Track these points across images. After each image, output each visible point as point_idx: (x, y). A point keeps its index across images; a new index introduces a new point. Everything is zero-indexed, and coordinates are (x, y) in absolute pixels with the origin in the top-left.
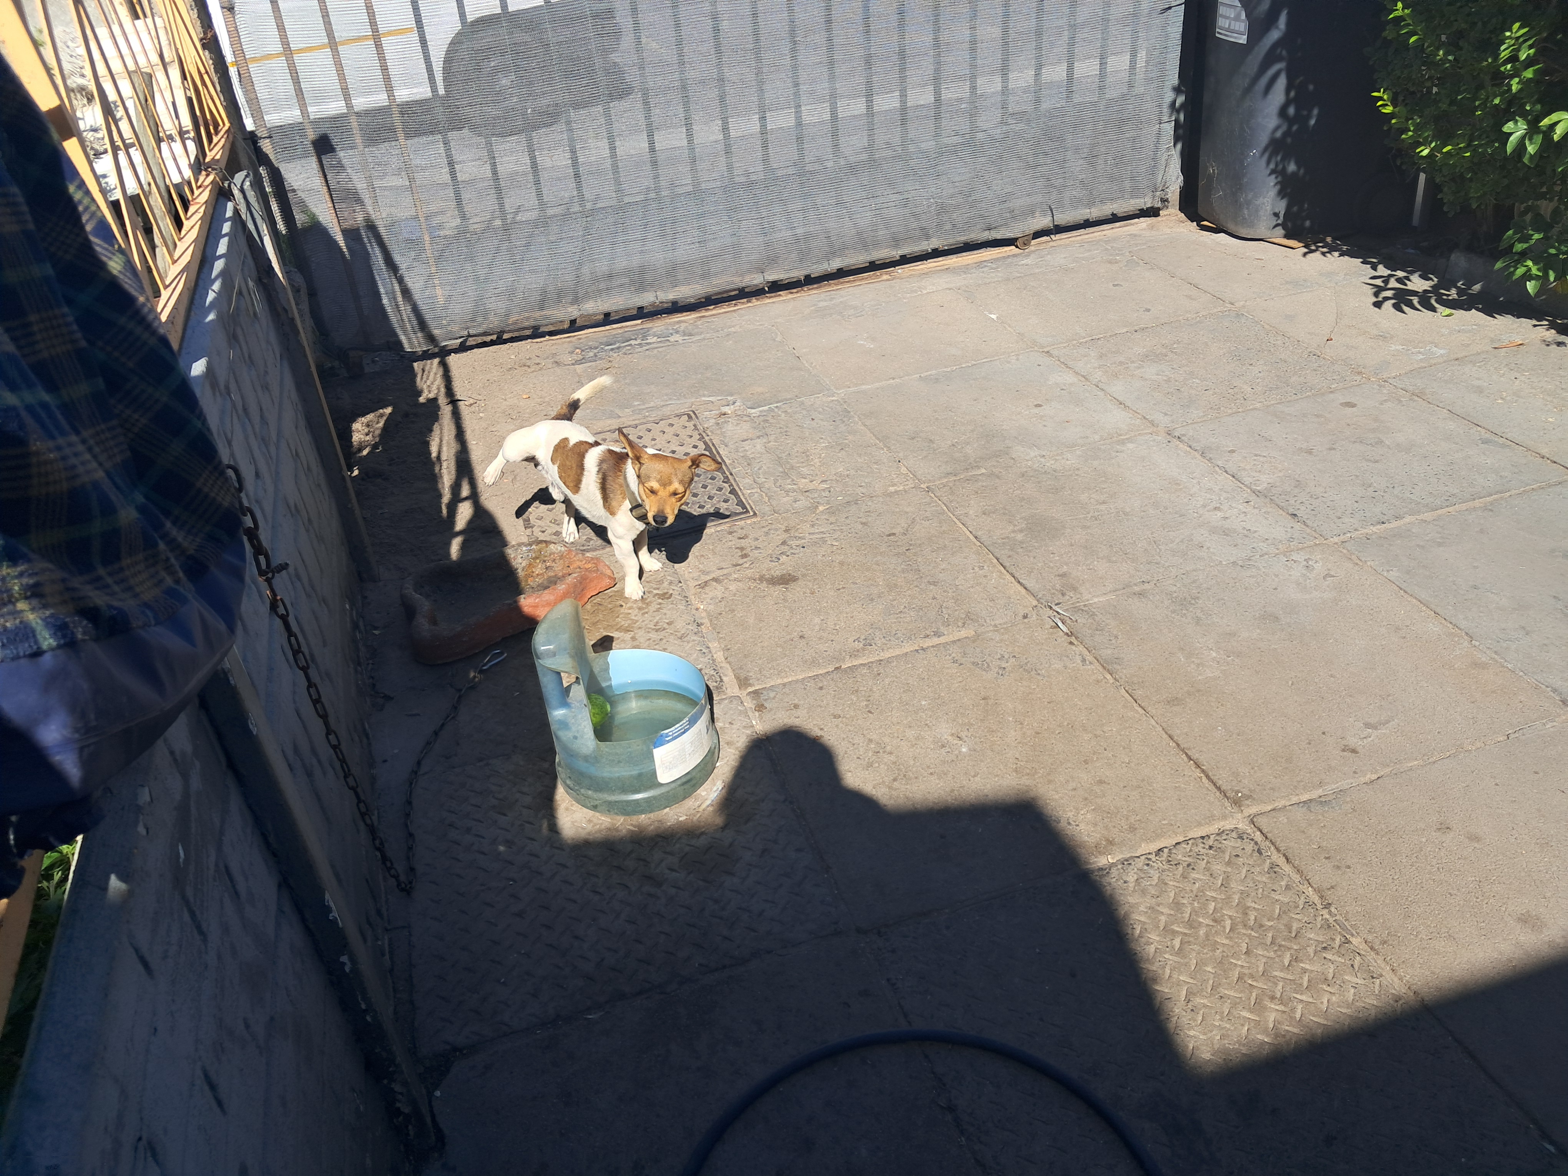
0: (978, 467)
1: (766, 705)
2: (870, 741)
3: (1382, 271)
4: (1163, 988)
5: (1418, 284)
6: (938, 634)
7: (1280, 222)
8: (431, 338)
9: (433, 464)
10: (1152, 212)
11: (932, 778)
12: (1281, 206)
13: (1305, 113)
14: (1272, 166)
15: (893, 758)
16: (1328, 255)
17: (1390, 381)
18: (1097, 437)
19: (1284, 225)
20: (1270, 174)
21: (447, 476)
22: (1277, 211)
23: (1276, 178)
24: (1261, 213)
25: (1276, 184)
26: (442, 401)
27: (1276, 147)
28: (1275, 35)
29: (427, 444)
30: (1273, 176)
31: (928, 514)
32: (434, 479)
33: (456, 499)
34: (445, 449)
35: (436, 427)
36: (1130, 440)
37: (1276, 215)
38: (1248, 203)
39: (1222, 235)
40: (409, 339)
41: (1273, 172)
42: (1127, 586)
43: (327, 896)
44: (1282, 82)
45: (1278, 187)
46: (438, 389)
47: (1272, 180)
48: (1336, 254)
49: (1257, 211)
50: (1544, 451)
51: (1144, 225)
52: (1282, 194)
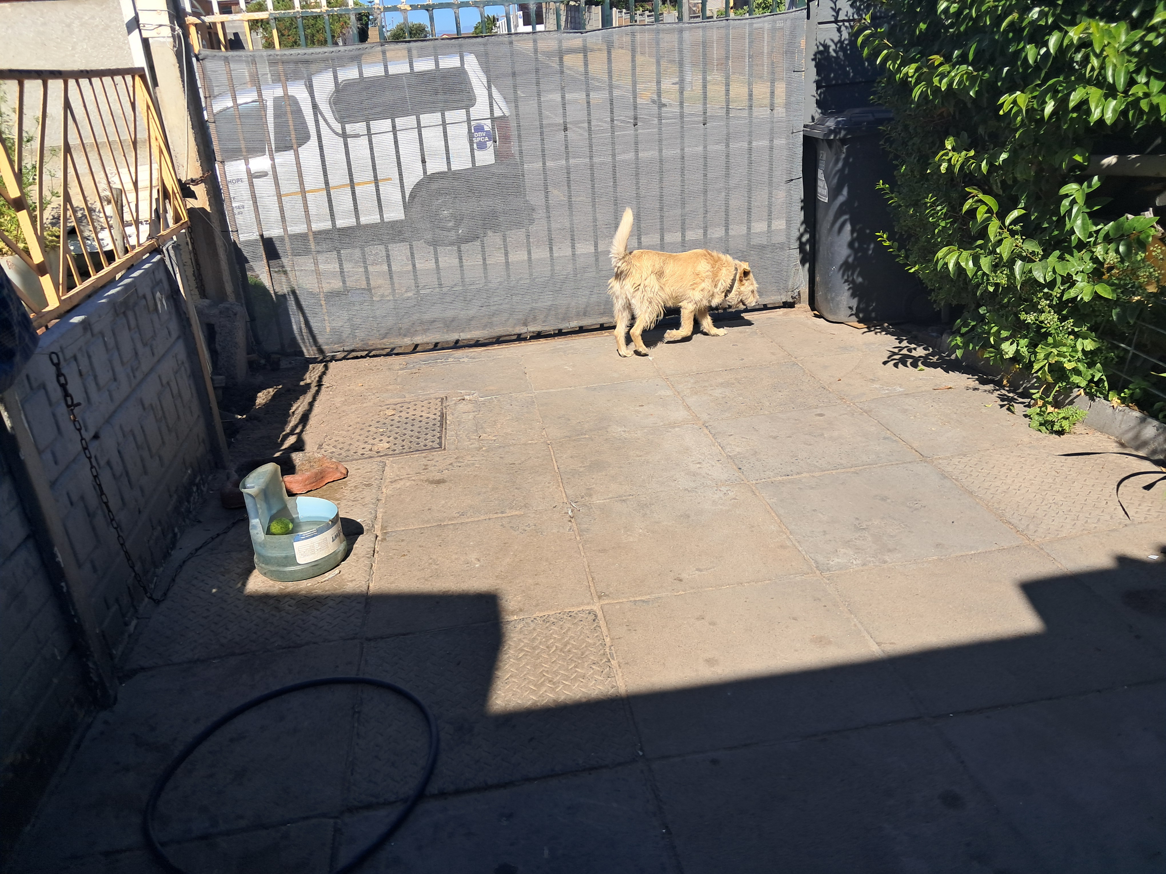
0: (585, 434)
1: (387, 539)
2: (431, 558)
3: (905, 344)
4: (499, 673)
5: (920, 352)
6: (502, 512)
7: (853, 312)
8: (321, 351)
9: (289, 416)
10: (789, 305)
11: (451, 577)
12: (854, 303)
13: (865, 246)
14: (846, 277)
15: (436, 567)
16: (879, 334)
17: (857, 404)
18: (662, 424)
19: (857, 315)
20: (845, 282)
21: (293, 421)
22: (851, 305)
23: (849, 285)
24: (841, 306)
25: (849, 289)
26: (314, 384)
27: (846, 266)
28: (841, 199)
29: (291, 406)
30: (847, 284)
31: (540, 455)
32: (285, 423)
33: (292, 433)
34: (300, 408)
35: (301, 398)
36: (678, 427)
37: (851, 308)
38: (833, 299)
39: (822, 319)
40: (308, 350)
41: (846, 281)
42: (620, 496)
43: (56, 549)
44: (848, 227)
45: (851, 291)
46: (315, 378)
47: (846, 286)
48: (884, 333)
49: (838, 305)
50: (914, 446)
51: (781, 313)
52: (853, 295)
